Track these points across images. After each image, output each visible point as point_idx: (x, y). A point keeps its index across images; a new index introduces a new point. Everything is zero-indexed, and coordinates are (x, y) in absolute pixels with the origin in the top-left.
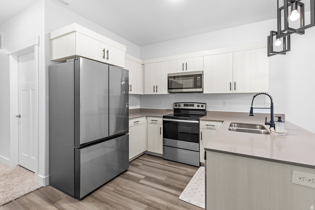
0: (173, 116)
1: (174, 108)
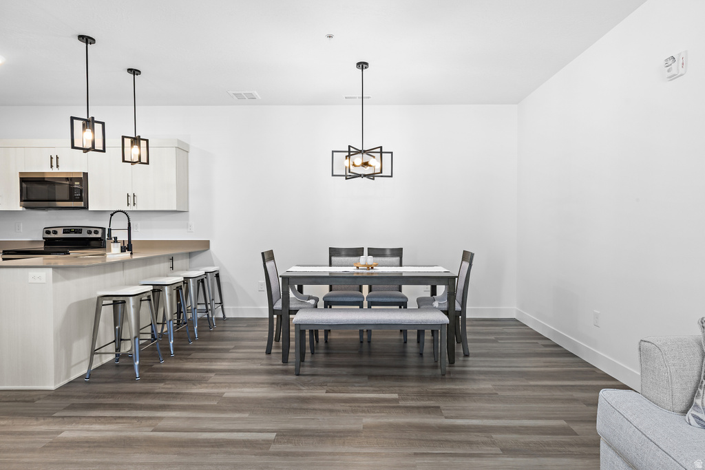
0: (42, 249)
1: (44, 238)
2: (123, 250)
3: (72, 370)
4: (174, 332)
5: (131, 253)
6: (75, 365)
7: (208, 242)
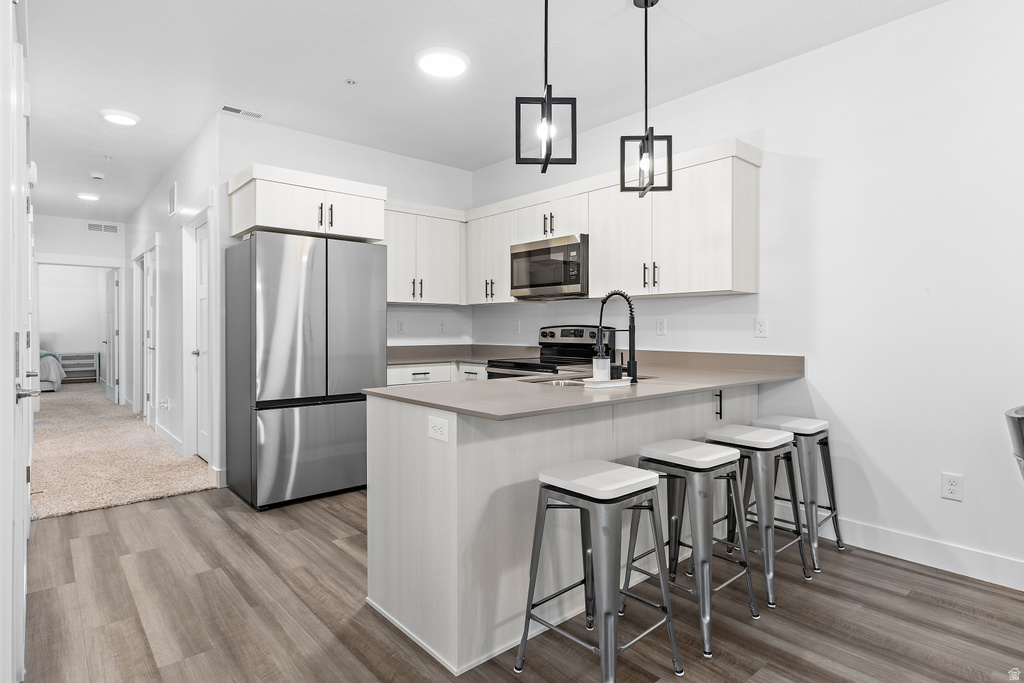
0: (538, 362)
1: (540, 344)
2: (615, 374)
3: (499, 632)
4: (712, 593)
5: (634, 381)
6: (505, 622)
7: (801, 360)
